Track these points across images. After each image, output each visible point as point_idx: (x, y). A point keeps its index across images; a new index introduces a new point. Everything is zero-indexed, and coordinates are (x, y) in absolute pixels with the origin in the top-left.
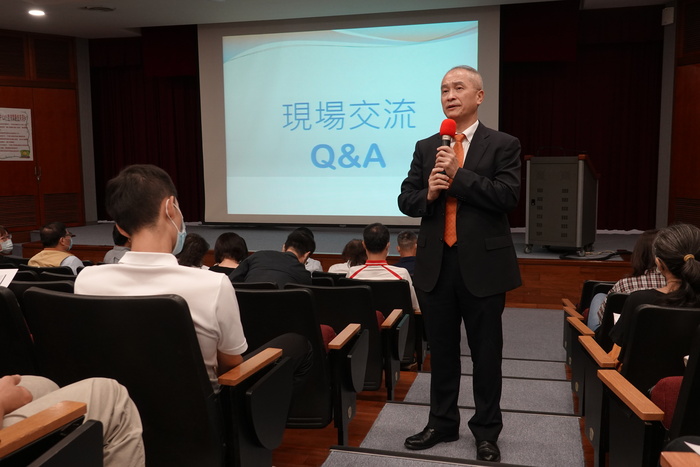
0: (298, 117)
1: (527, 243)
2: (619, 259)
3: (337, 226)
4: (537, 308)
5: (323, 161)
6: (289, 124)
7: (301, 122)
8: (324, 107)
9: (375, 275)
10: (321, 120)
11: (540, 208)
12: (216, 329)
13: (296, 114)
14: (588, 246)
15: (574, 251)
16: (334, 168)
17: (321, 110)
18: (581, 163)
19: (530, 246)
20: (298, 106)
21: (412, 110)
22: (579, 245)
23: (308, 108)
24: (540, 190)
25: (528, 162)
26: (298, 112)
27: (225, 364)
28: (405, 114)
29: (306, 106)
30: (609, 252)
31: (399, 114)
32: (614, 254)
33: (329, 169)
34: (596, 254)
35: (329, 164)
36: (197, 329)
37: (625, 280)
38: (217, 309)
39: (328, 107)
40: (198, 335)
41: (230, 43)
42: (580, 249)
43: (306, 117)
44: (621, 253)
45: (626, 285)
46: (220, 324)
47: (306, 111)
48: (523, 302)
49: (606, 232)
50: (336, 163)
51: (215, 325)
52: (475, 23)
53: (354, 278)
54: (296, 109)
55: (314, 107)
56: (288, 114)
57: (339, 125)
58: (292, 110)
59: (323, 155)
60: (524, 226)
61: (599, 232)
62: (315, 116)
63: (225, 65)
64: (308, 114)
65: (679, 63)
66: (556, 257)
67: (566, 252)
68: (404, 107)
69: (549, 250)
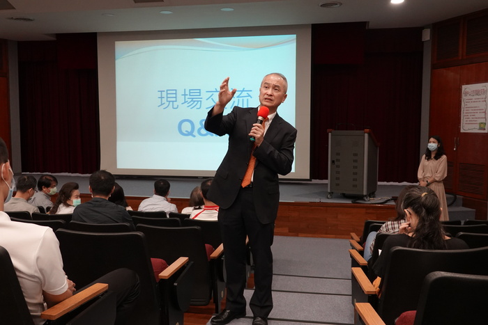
0: (169, 99)
1: (329, 191)
2: (393, 203)
3: (196, 177)
4: (336, 238)
5: (187, 131)
6: (162, 104)
7: (171, 103)
8: (187, 93)
9: (210, 216)
10: (185, 102)
11: (338, 166)
12: (36, 274)
13: (167, 97)
14: (372, 194)
15: (361, 197)
16: (194, 136)
17: (185, 95)
18: (366, 135)
19: (331, 193)
20: (169, 92)
21: (249, 96)
22: (365, 193)
23: (176, 94)
24: (338, 154)
25: (330, 134)
26: (169, 96)
27: (51, 300)
28: (245, 99)
29: (174, 92)
30: (386, 198)
31: (241, 99)
32: (389, 200)
33: (190, 137)
34: (377, 200)
35: (190, 134)
36: (18, 274)
37: (389, 223)
38: (38, 258)
39: (190, 93)
40: (19, 279)
41: (121, 46)
42: (366, 196)
43: (174, 99)
44: (395, 199)
45: (390, 227)
46: (41, 270)
47: (174, 95)
48: (326, 234)
49: (385, 183)
50: (195, 133)
51: (36, 271)
52: (294, 36)
53: (196, 219)
54: (167, 94)
55: (180, 92)
56: (161, 98)
57: (198, 106)
58: (164, 94)
59: (186, 127)
60: (327, 179)
61: (379, 183)
62: (181, 99)
63: (117, 62)
64: (176, 97)
65: (434, 67)
66: (349, 202)
67: (356, 198)
68: (244, 94)
69: (345, 196)
